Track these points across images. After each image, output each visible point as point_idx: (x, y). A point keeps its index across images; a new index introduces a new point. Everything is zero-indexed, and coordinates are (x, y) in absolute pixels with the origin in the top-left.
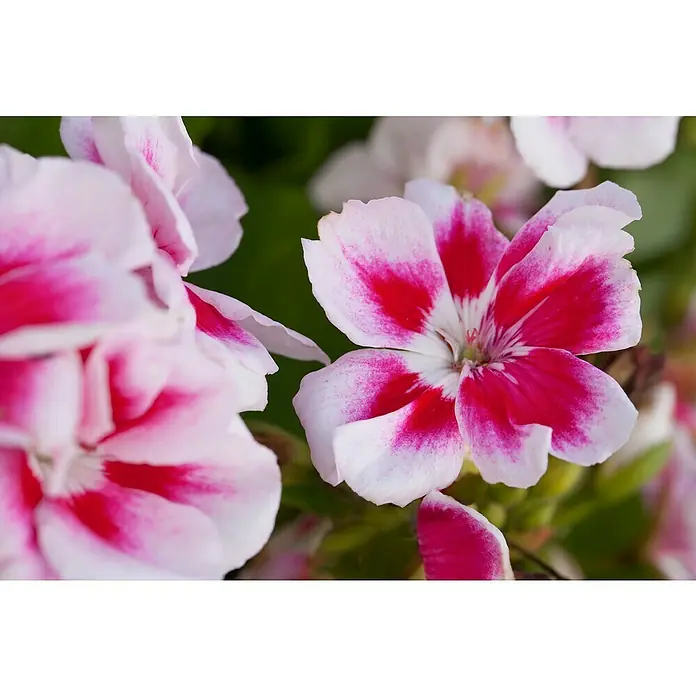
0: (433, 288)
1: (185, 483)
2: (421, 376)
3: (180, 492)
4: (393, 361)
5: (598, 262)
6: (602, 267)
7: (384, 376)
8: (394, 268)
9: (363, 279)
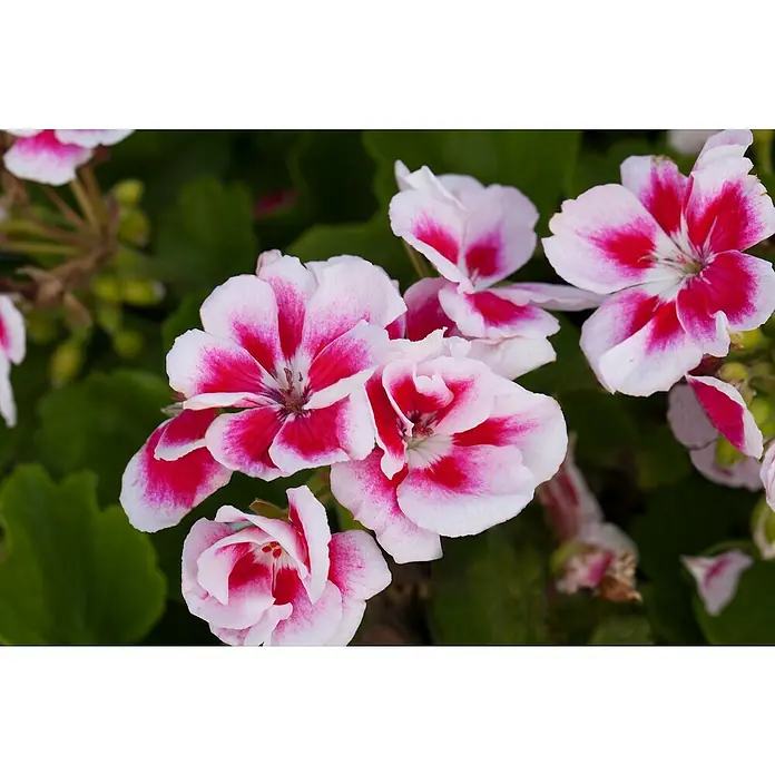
0: (650, 234)
1: (506, 430)
2: (660, 297)
3: (504, 437)
4: (637, 294)
5: (735, 183)
6: (738, 185)
7: (633, 307)
8: (620, 231)
9: (600, 246)
